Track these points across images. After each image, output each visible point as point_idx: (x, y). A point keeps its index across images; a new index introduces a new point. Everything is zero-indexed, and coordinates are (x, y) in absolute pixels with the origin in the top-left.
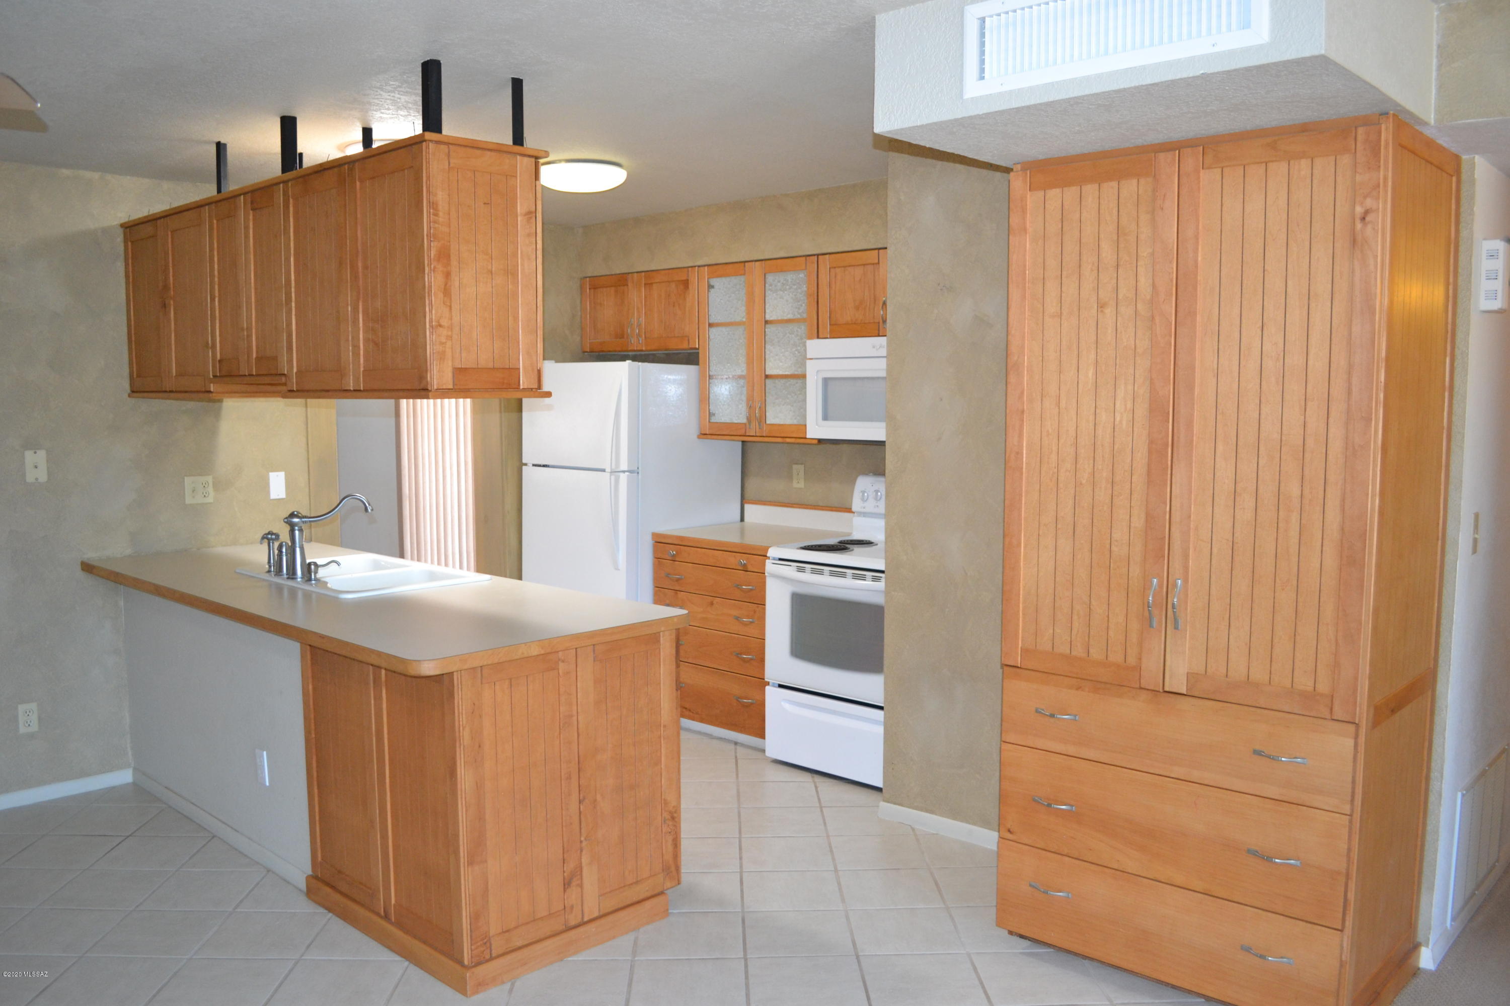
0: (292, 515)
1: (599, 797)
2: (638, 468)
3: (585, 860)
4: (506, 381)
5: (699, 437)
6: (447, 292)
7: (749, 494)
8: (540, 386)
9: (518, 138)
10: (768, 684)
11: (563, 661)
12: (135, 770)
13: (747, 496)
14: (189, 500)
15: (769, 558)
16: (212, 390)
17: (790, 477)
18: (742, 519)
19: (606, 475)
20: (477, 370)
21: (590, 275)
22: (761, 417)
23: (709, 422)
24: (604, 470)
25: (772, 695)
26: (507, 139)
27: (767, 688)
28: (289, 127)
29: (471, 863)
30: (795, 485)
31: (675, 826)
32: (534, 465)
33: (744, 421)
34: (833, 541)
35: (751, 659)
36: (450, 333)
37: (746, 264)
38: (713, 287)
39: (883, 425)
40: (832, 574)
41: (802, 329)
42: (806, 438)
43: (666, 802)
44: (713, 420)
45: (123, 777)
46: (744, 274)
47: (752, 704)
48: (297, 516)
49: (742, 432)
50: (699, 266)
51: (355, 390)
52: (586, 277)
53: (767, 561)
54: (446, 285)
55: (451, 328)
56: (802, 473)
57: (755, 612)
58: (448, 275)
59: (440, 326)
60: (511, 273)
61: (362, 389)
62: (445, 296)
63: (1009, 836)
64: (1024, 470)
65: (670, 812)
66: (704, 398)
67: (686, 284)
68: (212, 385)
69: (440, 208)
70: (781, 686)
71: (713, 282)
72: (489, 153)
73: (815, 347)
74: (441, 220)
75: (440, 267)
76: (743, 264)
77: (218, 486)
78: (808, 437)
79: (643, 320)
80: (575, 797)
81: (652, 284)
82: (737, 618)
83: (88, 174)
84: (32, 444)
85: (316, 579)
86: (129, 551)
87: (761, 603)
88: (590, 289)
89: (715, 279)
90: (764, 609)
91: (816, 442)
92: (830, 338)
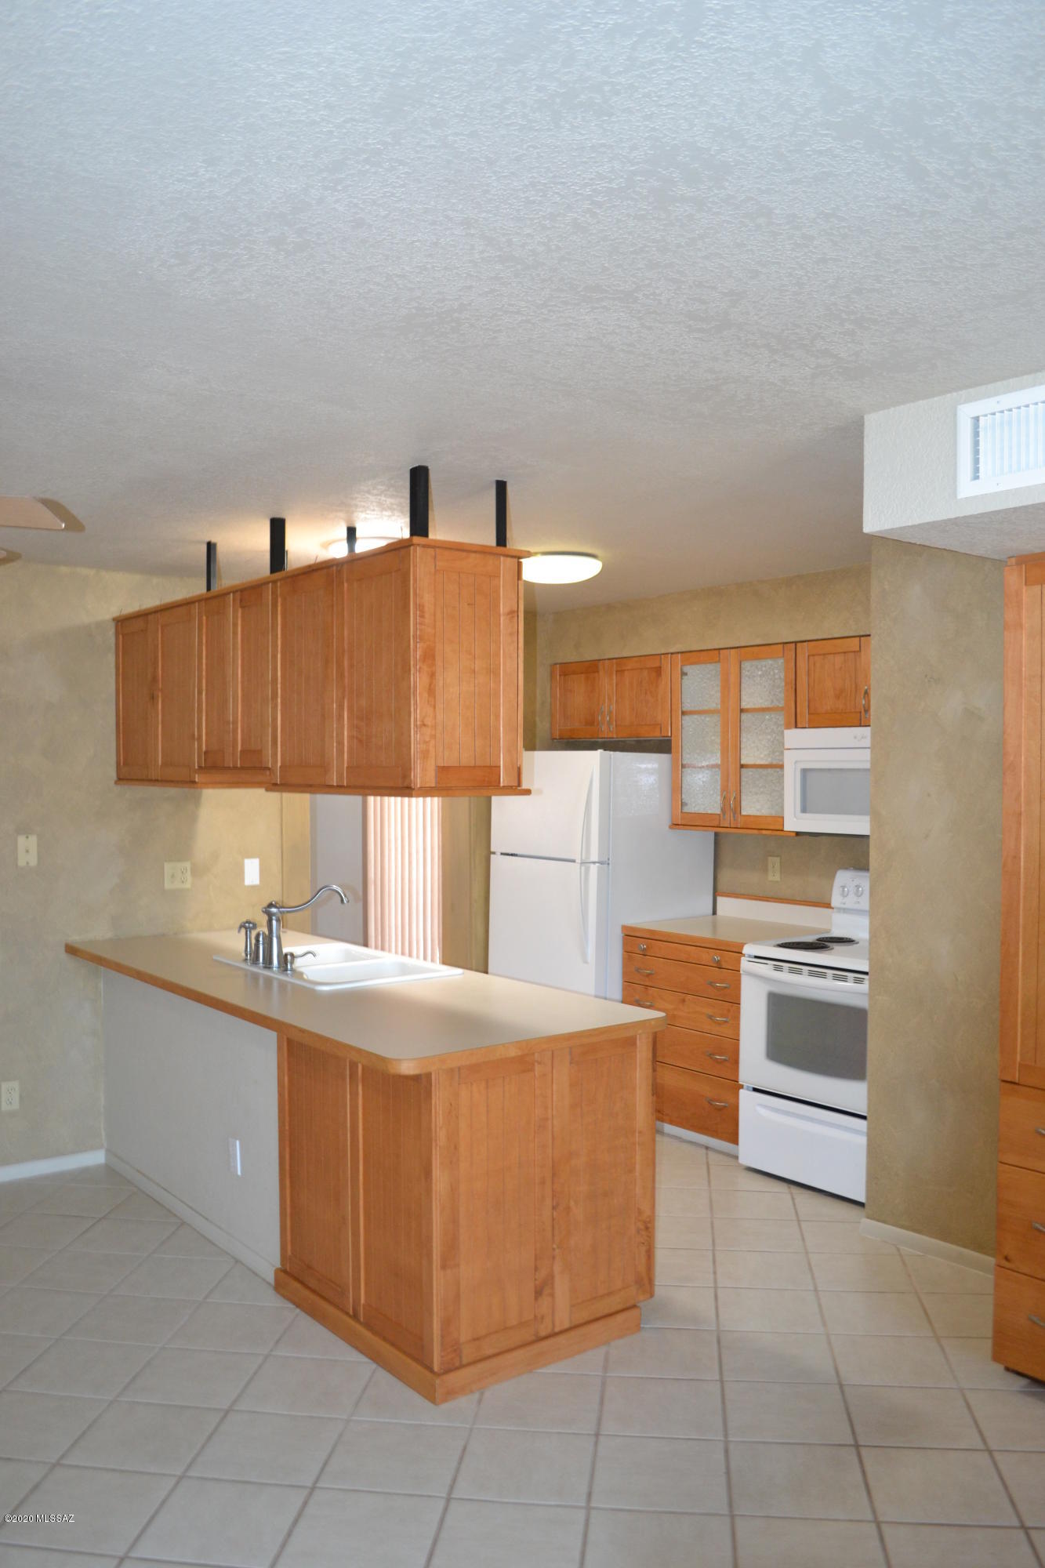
0: (271, 905)
1: (572, 1203)
2: (609, 859)
3: (557, 1268)
4: (487, 779)
5: (670, 827)
6: (431, 691)
8: (519, 784)
9: (501, 539)
10: (742, 1087)
11: (539, 1063)
12: (109, 1151)
13: (720, 888)
14: (168, 885)
15: (744, 955)
16: (197, 780)
17: (765, 870)
18: (714, 912)
19: (576, 866)
20: (459, 768)
21: (560, 661)
22: (735, 808)
23: (681, 812)
24: (574, 861)
25: (746, 1098)
26: (491, 540)
27: (741, 1091)
28: (278, 529)
29: (444, 1267)
30: (771, 878)
31: (648, 1236)
32: (502, 854)
33: (718, 811)
34: (810, 938)
35: (725, 1060)
36: (433, 733)
37: (721, 651)
38: (686, 674)
39: (867, 818)
40: (811, 974)
41: (781, 718)
42: (782, 830)
43: (640, 1212)
44: (686, 809)
45: (96, 1158)
46: (719, 661)
47: (725, 1107)
48: (275, 907)
49: (716, 823)
50: (672, 654)
51: (338, 786)
52: (556, 664)
53: (742, 958)
54: (430, 685)
55: (435, 727)
56: (777, 865)
57: (729, 1011)
58: (432, 675)
59: (424, 725)
60: (493, 672)
61: (345, 784)
62: (429, 695)
63: (1007, 1264)
64: (1022, 876)
65: (645, 1222)
66: (676, 788)
67: (658, 671)
68: (197, 776)
69: (426, 609)
70: (755, 1090)
71: (687, 669)
72: (473, 555)
73: (793, 737)
74: (427, 621)
75: (425, 668)
76: (717, 652)
77: (196, 872)
78: (786, 828)
79: (613, 707)
80: (548, 1203)
81: (623, 671)
82: (710, 1017)
83: (84, 571)
84: (25, 830)
85: (292, 970)
86: (109, 935)
87: (736, 1002)
88: (560, 675)
89: (688, 667)
90: (739, 1009)
91: (794, 834)
92: (809, 728)
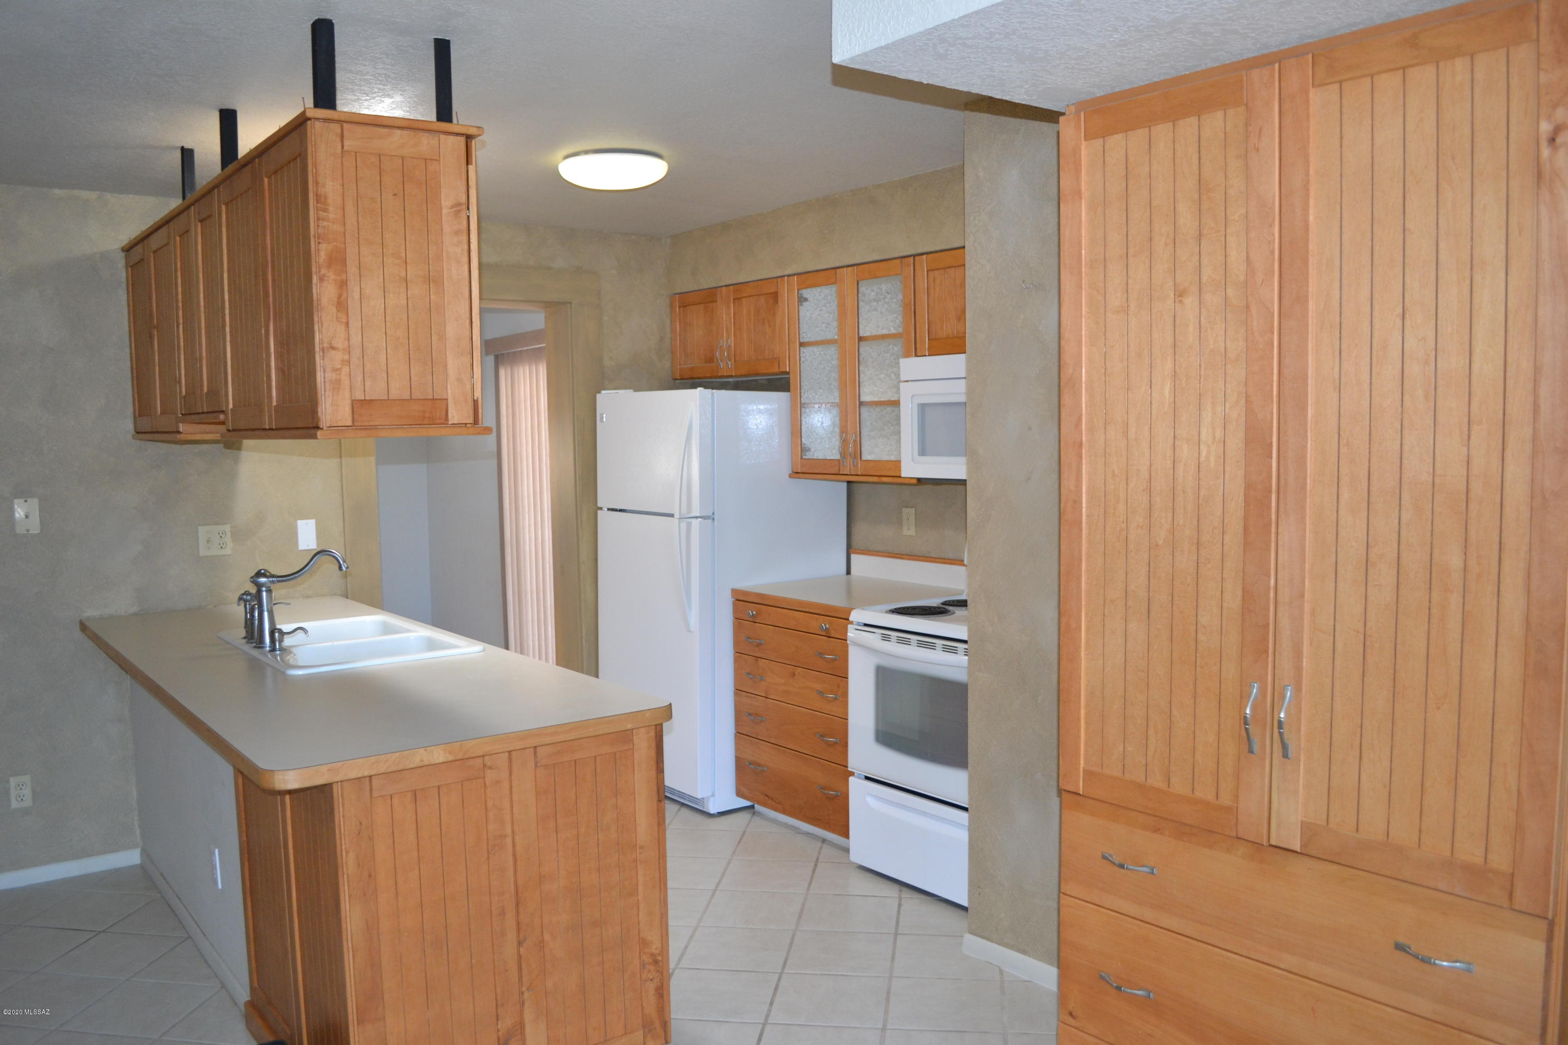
0: (259, 574)
1: (547, 937)
2: (713, 514)
3: (528, 1016)
4: (427, 415)
5: (790, 476)
6: (341, 305)
7: (857, 541)
8: (476, 421)
9: (444, 111)
10: (852, 774)
11: (490, 768)
12: (145, 853)
13: (854, 544)
14: (203, 552)
15: (852, 623)
16: (181, 430)
17: (900, 524)
18: (848, 572)
19: (675, 521)
20: (387, 402)
21: (678, 291)
22: (855, 452)
23: (802, 458)
24: (672, 516)
25: (856, 787)
26: (428, 113)
27: (851, 779)
28: (228, 121)
29: (360, 1022)
30: (906, 532)
31: (658, 971)
32: (609, 509)
33: (838, 457)
34: (934, 602)
35: (836, 743)
36: (346, 357)
37: (838, 270)
38: (806, 300)
39: (963, 460)
40: (921, 644)
41: (897, 348)
42: (900, 477)
43: (644, 943)
44: (809, 455)
45: (130, 858)
46: (835, 283)
47: (837, 796)
48: (264, 575)
49: (835, 470)
50: (789, 276)
51: (269, 429)
52: (675, 294)
53: (850, 626)
54: (340, 297)
55: (348, 350)
56: (912, 518)
57: (839, 687)
58: (343, 285)
59: (333, 348)
60: (433, 280)
61: (274, 427)
62: (338, 311)
63: (1070, 1020)
65: (652, 955)
66: (796, 430)
67: (775, 296)
68: (181, 425)
69: (330, 201)
70: (867, 778)
71: (806, 293)
72: (398, 132)
73: (912, 367)
74: (331, 216)
75: (331, 276)
76: (833, 271)
77: (239, 536)
78: (902, 476)
79: (732, 341)
80: (511, 936)
81: (740, 299)
82: (821, 693)
83: (85, 194)
84: (23, 493)
85: (281, 649)
86: (134, 609)
87: (842, 676)
88: (679, 307)
89: (809, 290)
90: (847, 683)
91: (915, 481)
92: (929, 355)
